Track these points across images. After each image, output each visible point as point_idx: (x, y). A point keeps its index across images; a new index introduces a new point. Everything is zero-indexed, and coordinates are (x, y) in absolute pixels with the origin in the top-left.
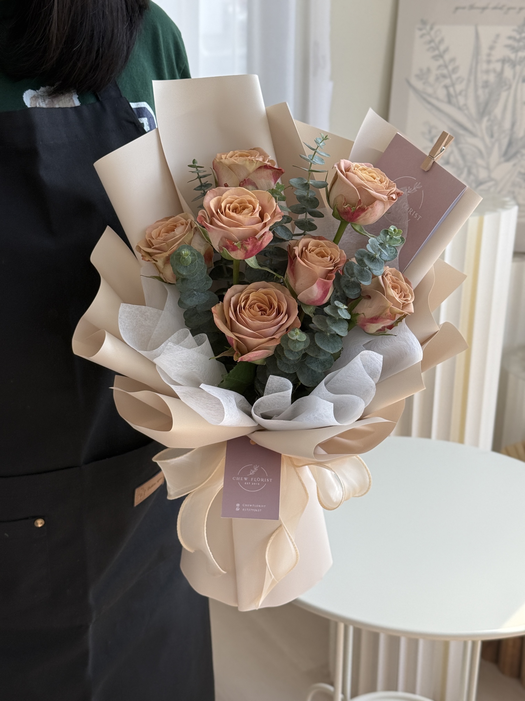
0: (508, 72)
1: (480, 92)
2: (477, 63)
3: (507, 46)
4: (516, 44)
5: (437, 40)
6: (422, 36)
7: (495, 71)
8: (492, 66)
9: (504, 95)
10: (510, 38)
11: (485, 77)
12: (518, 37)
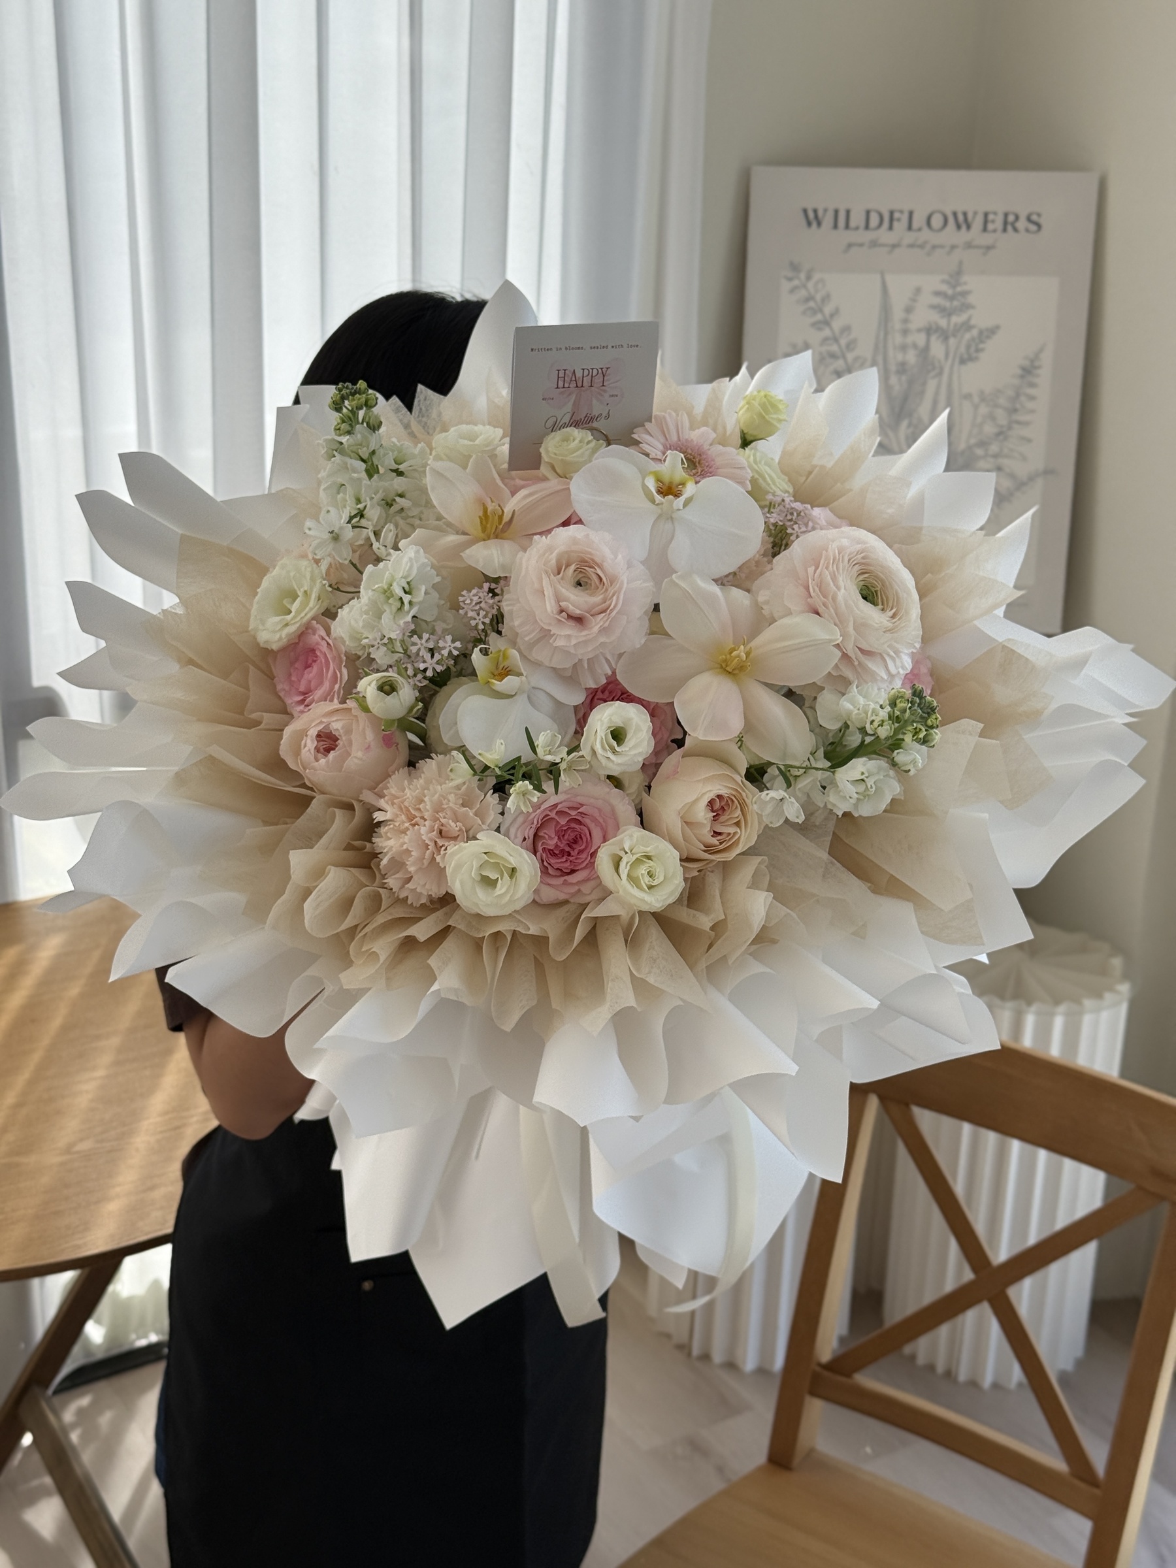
0: (937, 349)
1: (894, 380)
2: (886, 334)
3: (933, 307)
4: (947, 304)
5: (818, 297)
6: (792, 291)
7: (915, 346)
8: (910, 339)
9: (932, 385)
10: (937, 294)
11: (900, 357)
12: (950, 292)
